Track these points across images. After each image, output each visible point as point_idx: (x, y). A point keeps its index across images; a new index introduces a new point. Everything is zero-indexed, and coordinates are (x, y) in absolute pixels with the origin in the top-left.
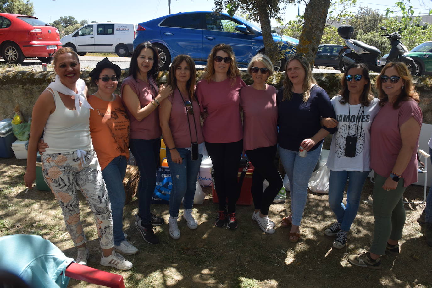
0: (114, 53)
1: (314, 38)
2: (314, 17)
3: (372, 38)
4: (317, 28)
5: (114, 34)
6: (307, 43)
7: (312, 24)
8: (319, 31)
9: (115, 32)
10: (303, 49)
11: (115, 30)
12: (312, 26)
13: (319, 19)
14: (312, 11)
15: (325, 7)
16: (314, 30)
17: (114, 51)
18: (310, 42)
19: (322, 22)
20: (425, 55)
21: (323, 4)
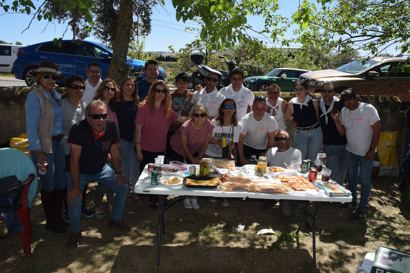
0: (11, 73)
1: (119, 63)
2: (117, 49)
3: (251, 65)
4: (121, 56)
5: (11, 55)
6: (114, 66)
7: (117, 53)
8: (122, 58)
9: (12, 54)
10: (111, 71)
11: (12, 51)
12: (117, 55)
13: (121, 50)
14: (116, 44)
15: (125, 42)
16: (118, 58)
17: (11, 71)
18: (116, 66)
19: (123, 52)
20: (274, 79)
21: (123, 39)
